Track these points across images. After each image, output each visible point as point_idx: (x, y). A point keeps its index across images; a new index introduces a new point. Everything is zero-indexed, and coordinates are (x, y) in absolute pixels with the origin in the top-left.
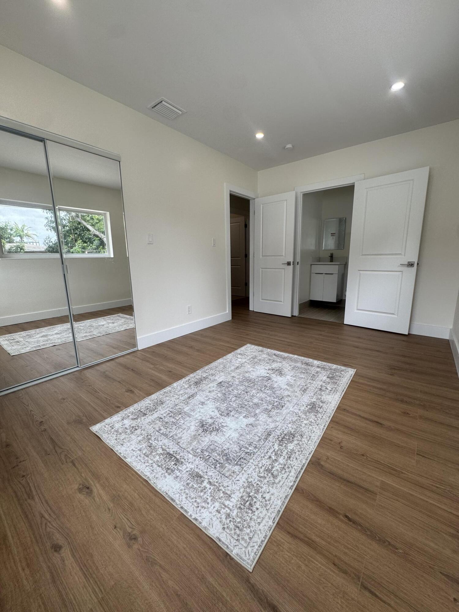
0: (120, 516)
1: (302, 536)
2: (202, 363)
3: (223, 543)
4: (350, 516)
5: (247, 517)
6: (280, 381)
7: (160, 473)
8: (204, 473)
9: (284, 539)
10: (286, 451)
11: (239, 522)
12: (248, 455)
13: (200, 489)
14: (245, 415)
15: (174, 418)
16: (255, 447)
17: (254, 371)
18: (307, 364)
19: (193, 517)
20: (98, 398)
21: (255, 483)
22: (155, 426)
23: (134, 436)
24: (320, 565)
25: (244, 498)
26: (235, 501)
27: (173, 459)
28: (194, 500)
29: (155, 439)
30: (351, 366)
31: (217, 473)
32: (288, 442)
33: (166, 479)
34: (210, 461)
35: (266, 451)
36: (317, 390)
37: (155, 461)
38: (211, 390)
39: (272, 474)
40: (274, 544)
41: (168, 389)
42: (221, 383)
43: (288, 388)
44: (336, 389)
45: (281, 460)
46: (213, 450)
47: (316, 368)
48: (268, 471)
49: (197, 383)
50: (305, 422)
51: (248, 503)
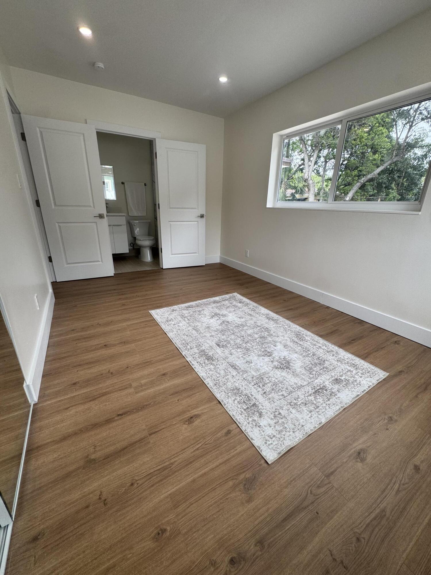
0: (378, 427)
6: (234, 319)
7: (336, 400)
13: (346, 381)
14: (272, 345)
15: (266, 384)
17: (208, 324)
27: (320, 391)
28: (355, 385)
34: (321, 372)
36: (252, 311)
42: (218, 345)
43: (244, 319)
46: (311, 369)
49: (210, 359)
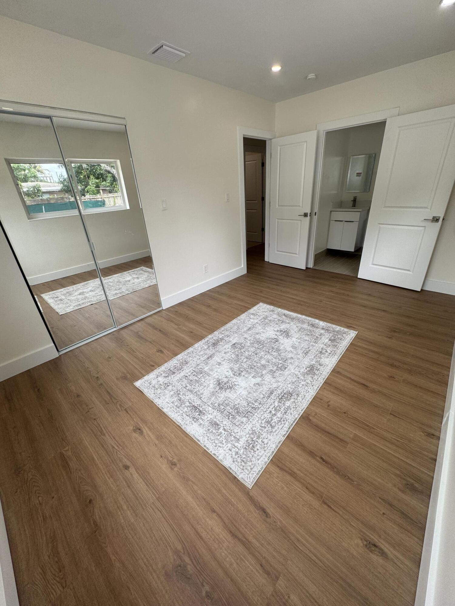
0: (163, 449)
1: (287, 469)
2: (218, 324)
3: (233, 470)
4: (324, 458)
5: (250, 455)
6: (286, 343)
7: (189, 421)
8: (220, 422)
9: (274, 470)
10: (284, 407)
11: (244, 458)
12: (254, 409)
13: (217, 434)
14: (253, 375)
15: (196, 376)
16: (260, 404)
17: (264, 332)
18: (313, 325)
19: (213, 453)
20: (136, 357)
21: (257, 431)
22: (182, 383)
23: (167, 391)
24: (296, 488)
25: (249, 441)
26: (242, 443)
27: (197, 410)
28: (213, 441)
29: (183, 394)
30: (354, 328)
31: (230, 422)
32: (286, 400)
33: (193, 426)
34: (225, 413)
35: (268, 407)
36: (318, 352)
37: (185, 411)
38: (226, 351)
39: (271, 425)
40: (268, 473)
41: (191, 349)
42: (234, 344)
43: (292, 350)
44: (335, 352)
45: (279, 415)
46: (227, 405)
47: (320, 330)
48: (268, 422)
49: (215, 344)
50: (303, 383)
51: (251, 445)
